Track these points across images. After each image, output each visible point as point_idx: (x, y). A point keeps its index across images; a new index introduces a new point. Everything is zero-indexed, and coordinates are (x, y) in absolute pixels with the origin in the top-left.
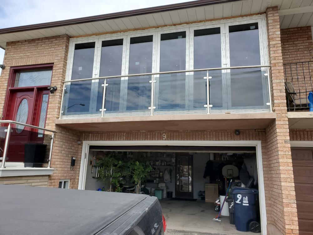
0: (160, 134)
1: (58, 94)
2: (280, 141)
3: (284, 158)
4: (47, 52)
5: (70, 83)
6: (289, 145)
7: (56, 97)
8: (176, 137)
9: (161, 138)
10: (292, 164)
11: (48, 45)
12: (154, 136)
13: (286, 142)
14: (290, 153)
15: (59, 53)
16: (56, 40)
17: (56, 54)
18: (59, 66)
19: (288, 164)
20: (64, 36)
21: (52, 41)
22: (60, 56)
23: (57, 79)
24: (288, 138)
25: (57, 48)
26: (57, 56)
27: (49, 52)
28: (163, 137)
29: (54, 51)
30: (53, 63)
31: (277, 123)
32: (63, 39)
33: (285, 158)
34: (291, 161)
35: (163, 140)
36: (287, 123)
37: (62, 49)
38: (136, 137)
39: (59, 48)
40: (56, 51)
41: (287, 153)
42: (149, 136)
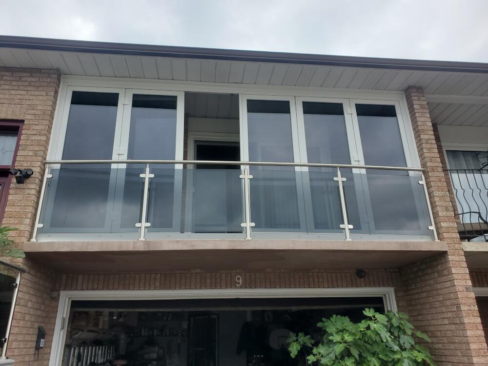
0: (231, 276)
1: (33, 186)
2: (460, 289)
3: (469, 316)
4: (7, 97)
5: (58, 166)
6: (473, 295)
7: (27, 191)
8: (260, 282)
9: (232, 285)
10: (481, 325)
11: (8, 83)
12: (218, 280)
13: (467, 289)
14: (476, 308)
15: (38, 102)
16: (31, 76)
17: (30, 102)
18: (37, 127)
19: (476, 326)
20: (51, 71)
21: (21, 77)
22: (40, 108)
23: (31, 153)
24: (470, 283)
25: (33, 93)
26: (32, 107)
27: (12, 97)
28: (236, 283)
29: (27, 97)
30: (23, 121)
31: (450, 258)
32: (49, 77)
33: (471, 315)
34: (479, 320)
35: (236, 287)
36: (464, 258)
37: (47, 95)
38: (183, 281)
39: (37, 93)
40: (31, 98)
41: (472, 308)
42: (208, 281)
